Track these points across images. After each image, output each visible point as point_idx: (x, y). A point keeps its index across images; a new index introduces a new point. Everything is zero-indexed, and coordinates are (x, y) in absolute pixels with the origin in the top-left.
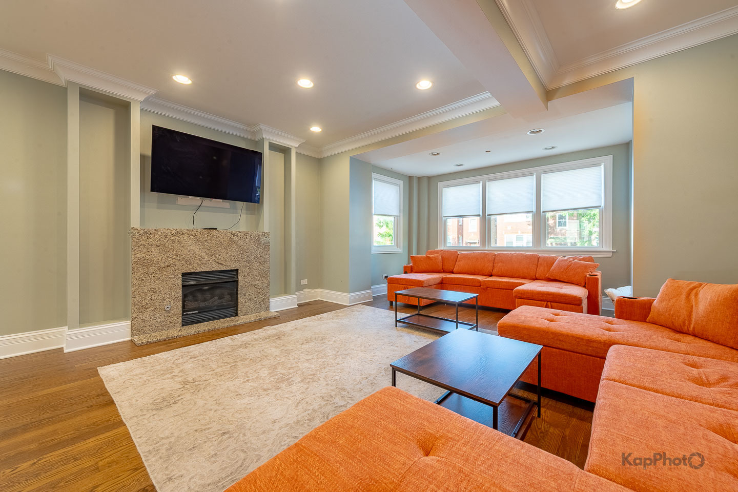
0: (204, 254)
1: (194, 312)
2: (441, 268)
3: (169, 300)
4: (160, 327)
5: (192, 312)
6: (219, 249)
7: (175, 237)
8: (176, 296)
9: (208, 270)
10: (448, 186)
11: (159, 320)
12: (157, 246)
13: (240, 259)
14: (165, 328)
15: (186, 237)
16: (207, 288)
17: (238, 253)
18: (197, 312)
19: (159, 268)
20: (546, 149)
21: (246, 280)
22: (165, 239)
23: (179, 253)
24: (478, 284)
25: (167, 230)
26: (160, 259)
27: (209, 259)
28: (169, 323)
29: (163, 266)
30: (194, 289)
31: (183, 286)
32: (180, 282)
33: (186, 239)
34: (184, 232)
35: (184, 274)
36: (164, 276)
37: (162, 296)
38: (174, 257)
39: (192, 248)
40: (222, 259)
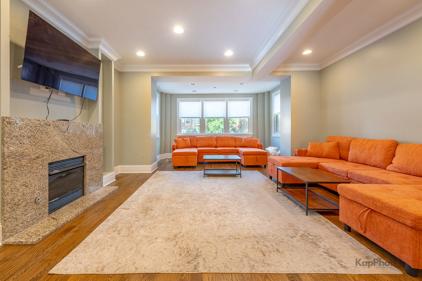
0: (64, 144)
1: (55, 199)
2: (190, 145)
3: (38, 191)
4: (31, 222)
5: (54, 200)
6: (75, 138)
7: (43, 128)
8: (44, 187)
9: (67, 158)
10: (182, 101)
11: (30, 214)
12: (29, 137)
13: (87, 147)
14: (35, 221)
15: (51, 128)
16: (64, 175)
17: (86, 142)
18: (58, 198)
19: (31, 160)
20: (234, 91)
21: (90, 164)
22: (35, 130)
23: (47, 144)
24: (217, 152)
25: (37, 121)
26: (31, 150)
27: (68, 148)
28: (38, 215)
29: (34, 158)
30: (55, 178)
31: (49, 175)
32: (46, 173)
33: (52, 129)
34: (50, 124)
35: (50, 164)
36: (35, 168)
37: (32, 189)
38: (43, 148)
39: (56, 138)
40: (76, 148)
